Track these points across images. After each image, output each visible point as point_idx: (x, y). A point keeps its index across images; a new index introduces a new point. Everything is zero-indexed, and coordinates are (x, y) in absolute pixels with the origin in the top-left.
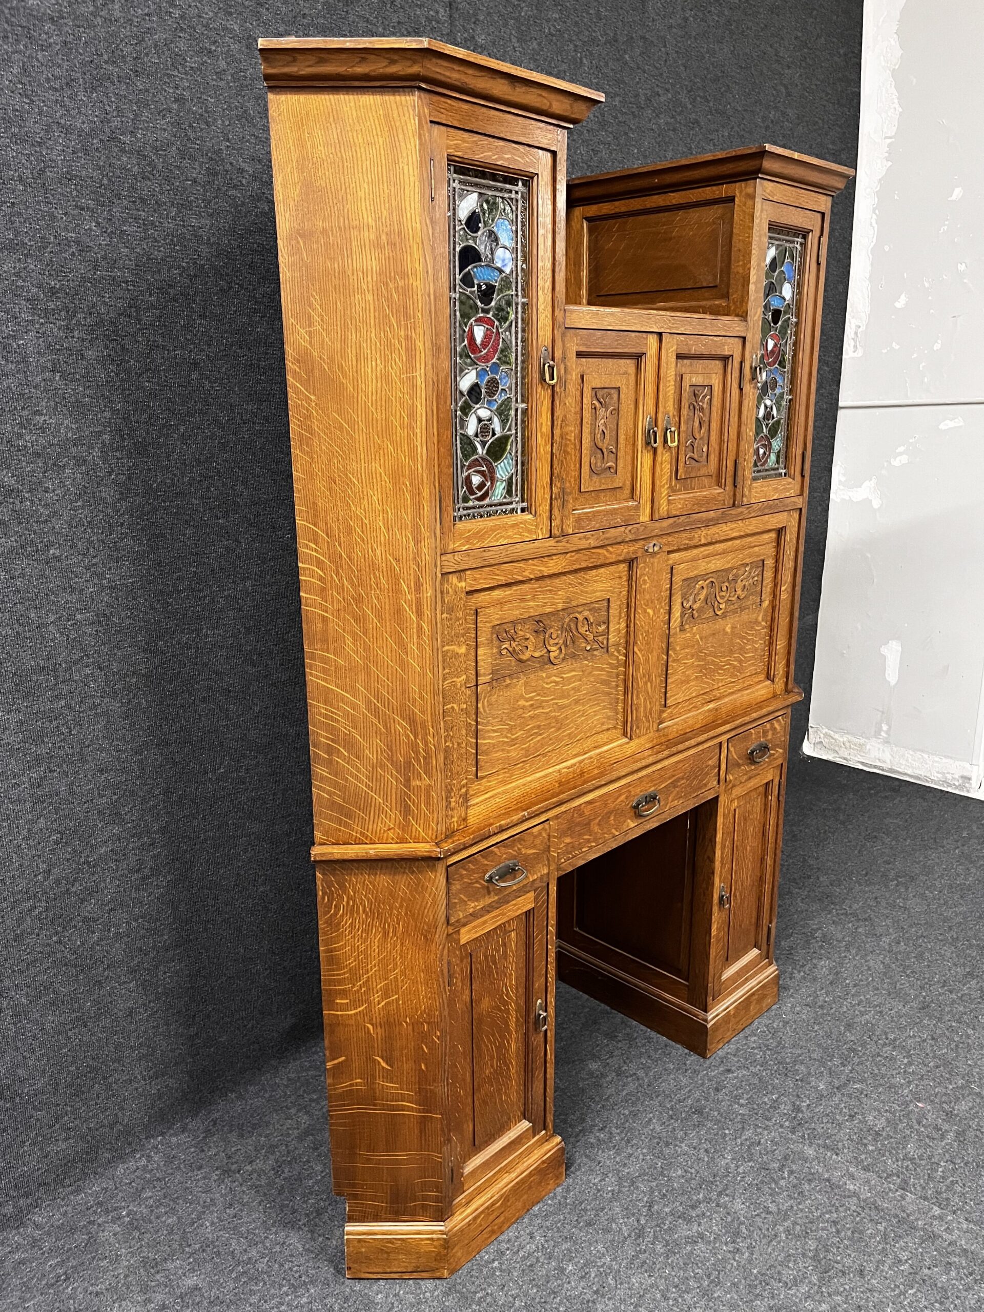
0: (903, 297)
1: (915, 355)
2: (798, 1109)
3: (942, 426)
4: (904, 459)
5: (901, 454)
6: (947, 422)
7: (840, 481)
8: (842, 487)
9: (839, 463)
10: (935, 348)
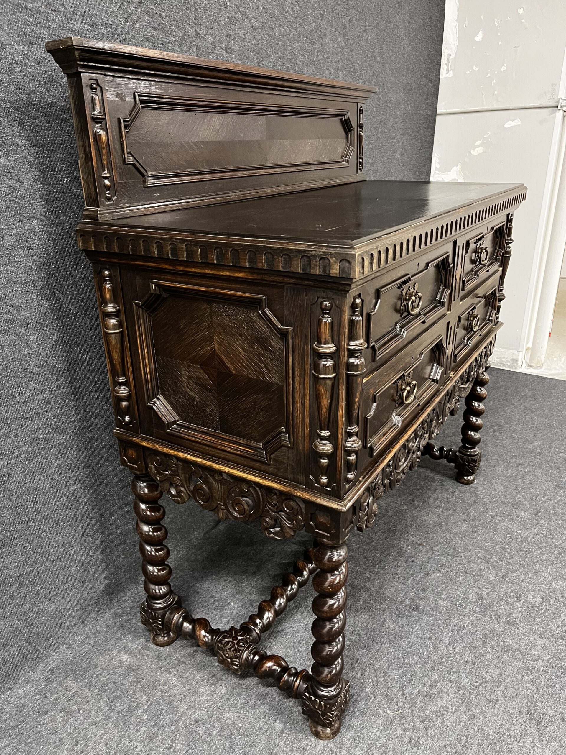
0: (480, 33)
1: (489, 75)
2: (482, 598)
3: (506, 126)
4: (480, 150)
5: (478, 146)
6: (510, 122)
7: (436, 168)
8: (437, 172)
9: (436, 155)
10: (502, 70)
